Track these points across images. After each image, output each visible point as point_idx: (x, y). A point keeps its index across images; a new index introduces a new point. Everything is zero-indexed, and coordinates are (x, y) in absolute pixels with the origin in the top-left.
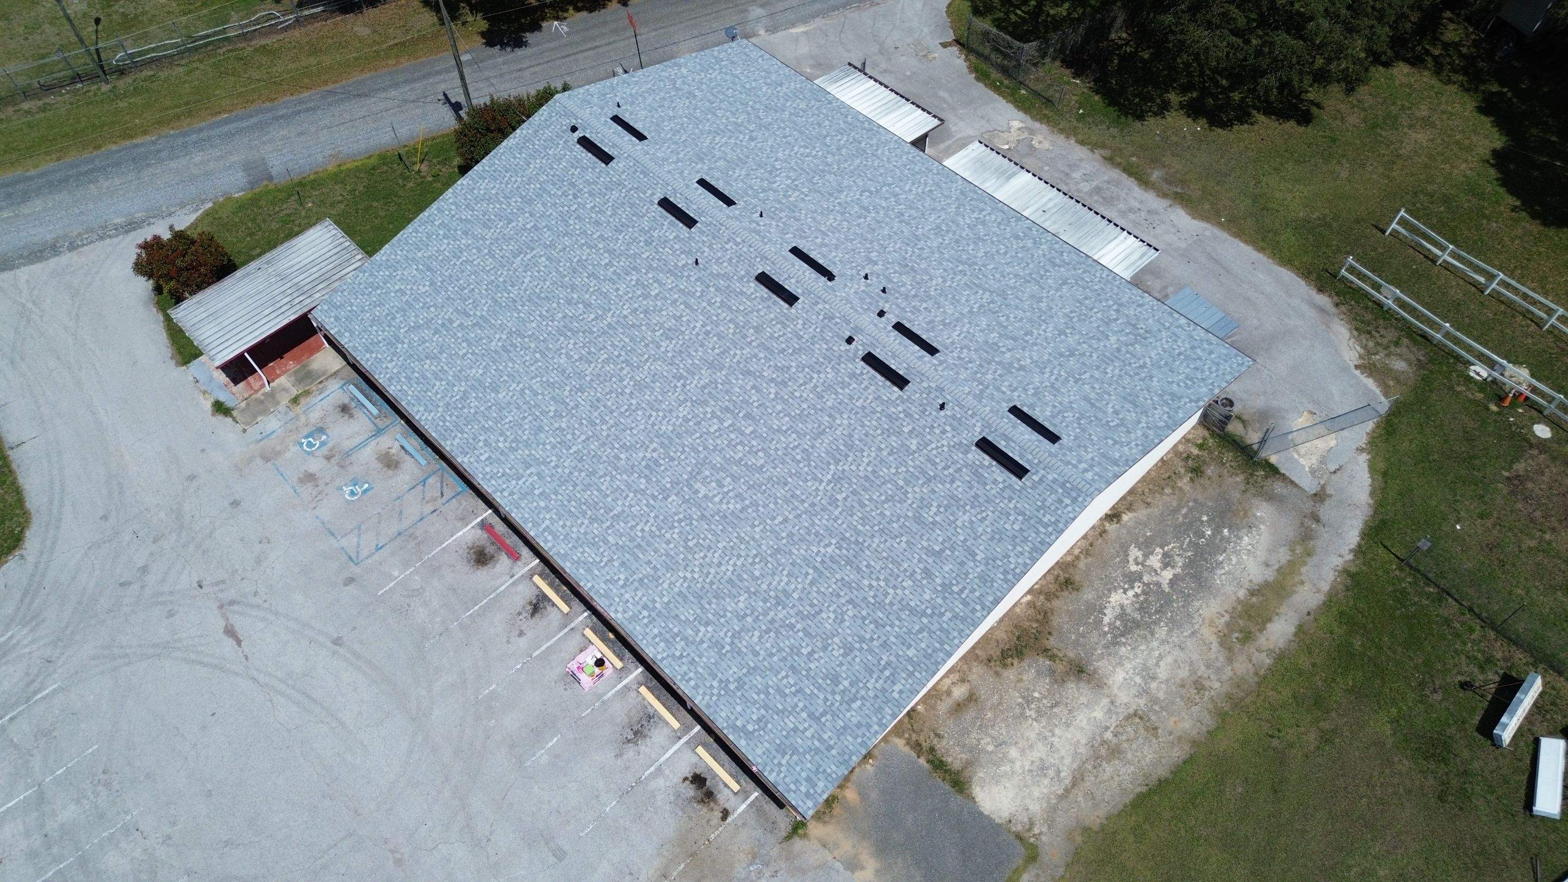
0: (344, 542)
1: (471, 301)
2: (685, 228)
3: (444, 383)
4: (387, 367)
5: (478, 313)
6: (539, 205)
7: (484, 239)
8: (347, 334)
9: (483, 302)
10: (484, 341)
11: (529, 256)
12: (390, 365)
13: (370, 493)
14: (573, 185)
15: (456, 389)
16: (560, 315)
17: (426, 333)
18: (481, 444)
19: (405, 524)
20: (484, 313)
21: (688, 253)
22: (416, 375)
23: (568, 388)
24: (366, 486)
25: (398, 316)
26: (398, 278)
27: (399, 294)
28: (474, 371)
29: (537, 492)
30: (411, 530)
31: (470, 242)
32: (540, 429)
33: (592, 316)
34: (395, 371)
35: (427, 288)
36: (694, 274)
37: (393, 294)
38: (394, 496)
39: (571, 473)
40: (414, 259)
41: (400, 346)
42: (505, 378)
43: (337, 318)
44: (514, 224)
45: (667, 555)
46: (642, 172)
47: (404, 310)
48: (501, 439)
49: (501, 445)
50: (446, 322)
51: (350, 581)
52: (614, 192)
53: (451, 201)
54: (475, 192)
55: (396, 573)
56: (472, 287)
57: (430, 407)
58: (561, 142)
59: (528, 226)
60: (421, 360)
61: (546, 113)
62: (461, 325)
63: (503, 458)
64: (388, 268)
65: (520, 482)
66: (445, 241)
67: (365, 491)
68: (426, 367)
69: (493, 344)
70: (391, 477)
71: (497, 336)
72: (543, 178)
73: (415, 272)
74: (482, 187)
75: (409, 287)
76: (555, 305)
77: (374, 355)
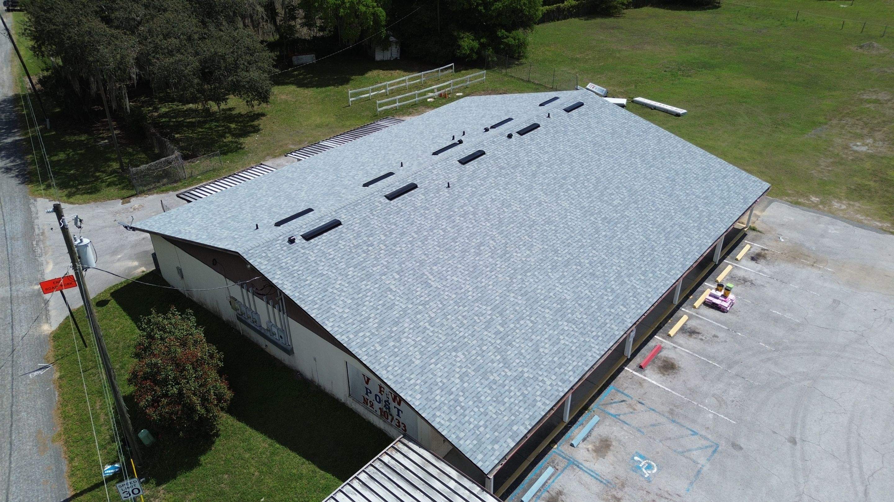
0: (702, 461)
1: (476, 318)
2: (415, 190)
3: (561, 337)
4: (551, 385)
5: (490, 312)
6: (375, 269)
7: (405, 310)
8: (515, 428)
9: (477, 309)
10: (517, 308)
11: (431, 277)
12: (548, 383)
13: (642, 453)
14: (356, 247)
15: (566, 328)
16: (491, 260)
17: (511, 353)
18: (613, 311)
19: (662, 420)
20: (489, 308)
21: (438, 191)
22: (556, 359)
23: (556, 258)
24: (636, 458)
25: (492, 378)
26: (445, 381)
27: (466, 379)
28: (547, 315)
29: (643, 278)
30: (666, 414)
31: (408, 320)
32: (592, 274)
33: (491, 242)
34: (554, 377)
35: (460, 354)
36: (456, 190)
37: (466, 385)
38: (638, 434)
39: (623, 259)
40: (423, 367)
41: (526, 375)
42: (551, 294)
43: (496, 441)
44: (392, 287)
45: (664, 218)
46: (356, 205)
47: (485, 373)
48: (606, 298)
49: (611, 298)
50: (499, 336)
51: (736, 446)
52: (372, 223)
53: (351, 336)
54: (345, 316)
55: (711, 416)
56: (460, 317)
57: (586, 347)
58: (303, 251)
59: (397, 277)
60: (540, 357)
61: (259, 260)
62: (502, 325)
63: (622, 297)
64: (431, 391)
65: (638, 287)
66: (403, 340)
67: (644, 458)
68: (546, 351)
69: (520, 302)
70: (620, 441)
71: (512, 299)
72: (342, 265)
73: (439, 366)
74: (340, 311)
75: (458, 370)
76: (481, 263)
77: (538, 398)
